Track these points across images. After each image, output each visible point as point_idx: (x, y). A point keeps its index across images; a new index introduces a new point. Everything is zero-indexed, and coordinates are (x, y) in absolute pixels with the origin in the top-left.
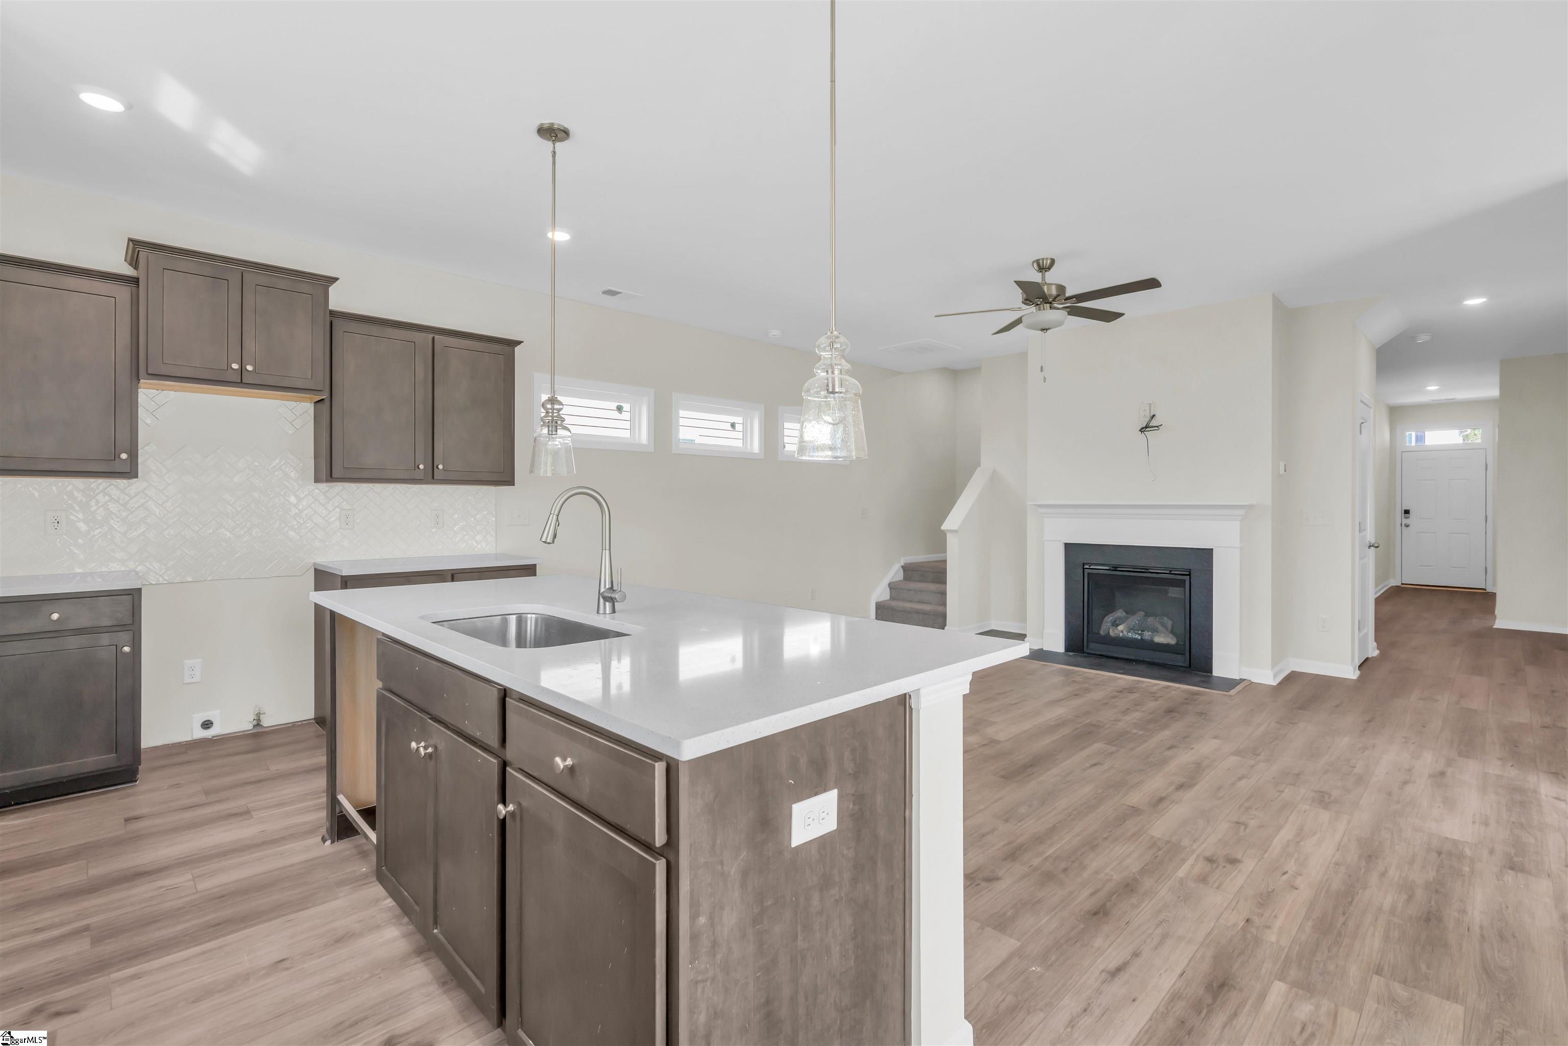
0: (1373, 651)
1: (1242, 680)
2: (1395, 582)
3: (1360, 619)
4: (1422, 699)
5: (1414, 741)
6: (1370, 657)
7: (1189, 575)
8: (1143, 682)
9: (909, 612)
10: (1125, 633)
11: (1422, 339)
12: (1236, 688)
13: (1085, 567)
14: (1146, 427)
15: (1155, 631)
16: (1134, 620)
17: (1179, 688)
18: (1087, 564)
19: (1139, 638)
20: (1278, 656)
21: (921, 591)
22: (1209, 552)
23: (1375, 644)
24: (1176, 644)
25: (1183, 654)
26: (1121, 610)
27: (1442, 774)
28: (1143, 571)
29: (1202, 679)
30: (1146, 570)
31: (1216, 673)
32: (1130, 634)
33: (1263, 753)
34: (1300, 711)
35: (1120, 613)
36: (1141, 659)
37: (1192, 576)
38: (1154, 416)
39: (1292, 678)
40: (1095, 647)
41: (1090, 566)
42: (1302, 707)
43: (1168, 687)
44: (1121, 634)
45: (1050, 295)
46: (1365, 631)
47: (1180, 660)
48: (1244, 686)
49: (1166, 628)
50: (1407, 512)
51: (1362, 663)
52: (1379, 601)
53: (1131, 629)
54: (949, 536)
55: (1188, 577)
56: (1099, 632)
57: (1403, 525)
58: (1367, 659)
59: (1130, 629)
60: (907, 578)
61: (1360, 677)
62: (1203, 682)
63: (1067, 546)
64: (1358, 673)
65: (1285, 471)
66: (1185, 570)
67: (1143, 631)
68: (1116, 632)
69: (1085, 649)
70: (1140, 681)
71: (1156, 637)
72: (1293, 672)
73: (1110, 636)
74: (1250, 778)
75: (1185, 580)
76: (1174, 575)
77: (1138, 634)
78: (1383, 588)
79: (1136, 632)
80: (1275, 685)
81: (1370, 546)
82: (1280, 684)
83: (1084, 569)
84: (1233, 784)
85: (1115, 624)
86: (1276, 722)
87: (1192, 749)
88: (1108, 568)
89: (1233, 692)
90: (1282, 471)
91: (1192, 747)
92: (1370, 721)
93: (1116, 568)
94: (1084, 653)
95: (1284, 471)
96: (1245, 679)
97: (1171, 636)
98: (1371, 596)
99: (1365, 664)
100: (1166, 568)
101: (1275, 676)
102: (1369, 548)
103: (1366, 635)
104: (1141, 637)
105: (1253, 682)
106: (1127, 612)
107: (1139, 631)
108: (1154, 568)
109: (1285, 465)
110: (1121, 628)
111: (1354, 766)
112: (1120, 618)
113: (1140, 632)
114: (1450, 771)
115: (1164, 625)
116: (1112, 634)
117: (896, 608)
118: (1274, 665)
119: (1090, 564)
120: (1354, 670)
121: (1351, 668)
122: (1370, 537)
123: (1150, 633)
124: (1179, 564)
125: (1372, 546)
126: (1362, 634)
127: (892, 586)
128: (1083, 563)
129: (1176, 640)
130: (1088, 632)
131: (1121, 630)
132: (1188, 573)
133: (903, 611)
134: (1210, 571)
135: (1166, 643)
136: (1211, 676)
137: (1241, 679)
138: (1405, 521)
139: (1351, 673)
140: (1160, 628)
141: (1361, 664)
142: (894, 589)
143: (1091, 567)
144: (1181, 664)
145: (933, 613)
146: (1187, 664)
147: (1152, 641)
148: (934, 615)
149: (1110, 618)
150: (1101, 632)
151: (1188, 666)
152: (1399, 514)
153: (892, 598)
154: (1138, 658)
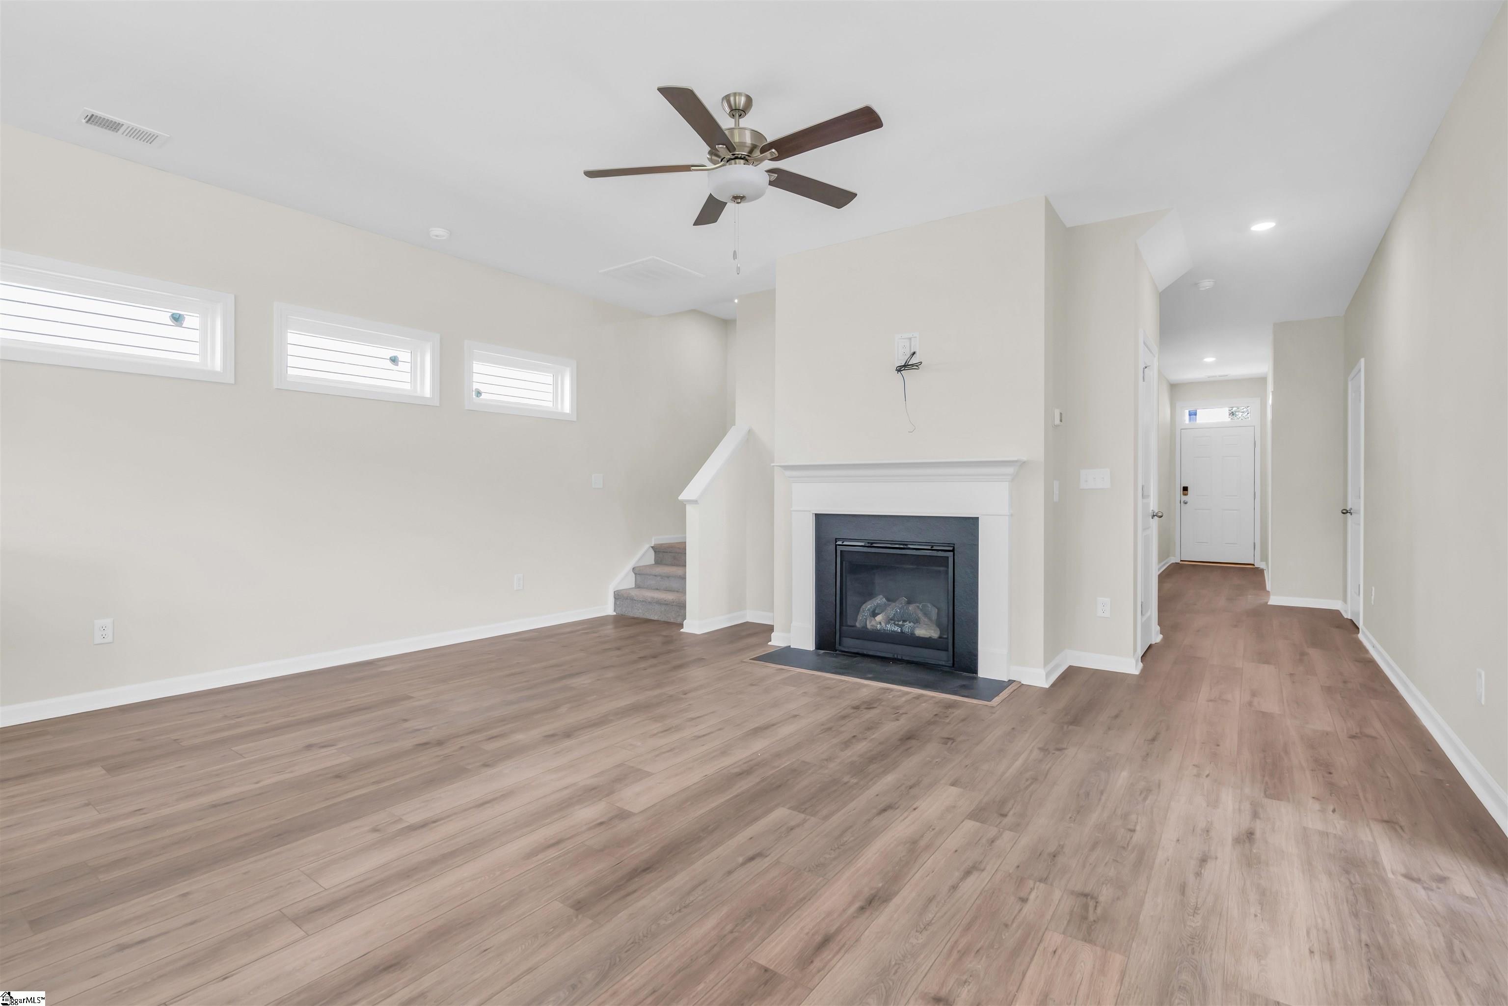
0: (1157, 638)
1: (1011, 682)
2: (1175, 559)
3: (1143, 601)
4: (1211, 701)
5: (1207, 773)
6: (1153, 643)
7: (953, 551)
8: (892, 690)
9: (649, 602)
10: (883, 624)
11: (1207, 284)
12: (1000, 695)
13: (838, 543)
14: (905, 366)
15: (917, 621)
16: (894, 609)
17: (933, 697)
18: (839, 539)
19: (899, 630)
20: (1053, 646)
21: (668, 577)
22: (974, 521)
23: (1159, 628)
24: (940, 637)
25: (947, 650)
26: (881, 596)
27: (1250, 835)
28: (902, 546)
29: (964, 683)
30: (905, 546)
31: (982, 673)
32: (889, 626)
33: (1011, 813)
34: (1070, 727)
35: (880, 600)
36: (899, 657)
37: (955, 552)
38: (914, 353)
39: (1070, 674)
40: (850, 644)
41: (842, 543)
42: (1075, 721)
43: (918, 697)
44: (879, 627)
45: (742, 145)
46: (1148, 614)
47: (942, 658)
48: (1011, 690)
49: (930, 619)
50: (1185, 489)
51: (1145, 652)
52: (1163, 577)
53: (891, 620)
54: (689, 508)
55: (952, 553)
56: (855, 624)
57: (1182, 502)
58: (1150, 646)
59: (889, 620)
60: (658, 562)
61: (1143, 671)
62: (964, 687)
63: (818, 516)
64: (1141, 665)
65: (1061, 421)
66: (949, 545)
67: (904, 621)
68: (873, 623)
69: (837, 646)
70: (888, 689)
71: (917, 629)
72: (1070, 667)
73: (867, 628)
74: (983, 870)
75: (948, 557)
76: (935, 552)
77: (898, 625)
78: (1164, 565)
79: (896, 623)
80: (1047, 687)
81: (1154, 516)
82: (1053, 685)
83: (836, 545)
84: (954, 888)
85: (874, 614)
86: (1040, 749)
87: (915, 809)
88: (863, 544)
89: (997, 700)
90: (1057, 422)
91: (915, 806)
92: (1153, 740)
93: (872, 543)
94: (836, 651)
95: (1059, 420)
96: (1015, 681)
97: (934, 627)
98: (1155, 571)
99: (1149, 654)
100: (927, 543)
101: (1048, 675)
102: (1152, 518)
103: (1149, 618)
104: (901, 630)
105: (1023, 684)
106: (888, 600)
107: (899, 621)
108: (913, 543)
109: (1061, 414)
110: (879, 618)
111: (1132, 828)
112: (878, 605)
113: (901, 623)
114: (1259, 826)
115: (926, 614)
116: (869, 626)
117: (635, 598)
118: (1046, 663)
119: (844, 540)
120: (1137, 661)
121: (1134, 661)
122: (1153, 505)
123: (912, 624)
124: (938, 537)
125: (1156, 515)
126: (1145, 618)
127: (638, 572)
128: (836, 539)
129: (939, 633)
130: (841, 625)
131: (879, 622)
132: (951, 549)
133: (643, 601)
134: (975, 545)
135: (928, 636)
136: (976, 678)
137: (1009, 680)
138: (1184, 498)
139: (1131, 666)
140: (923, 619)
141: (1144, 654)
142: (639, 574)
143: (844, 544)
144: (943, 663)
145: (675, 603)
146: (950, 663)
147: (913, 634)
148: (676, 605)
149: (869, 606)
150: (858, 624)
151: (951, 665)
152: (1179, 491)
153: (638, 586)
154: (896, 656)
